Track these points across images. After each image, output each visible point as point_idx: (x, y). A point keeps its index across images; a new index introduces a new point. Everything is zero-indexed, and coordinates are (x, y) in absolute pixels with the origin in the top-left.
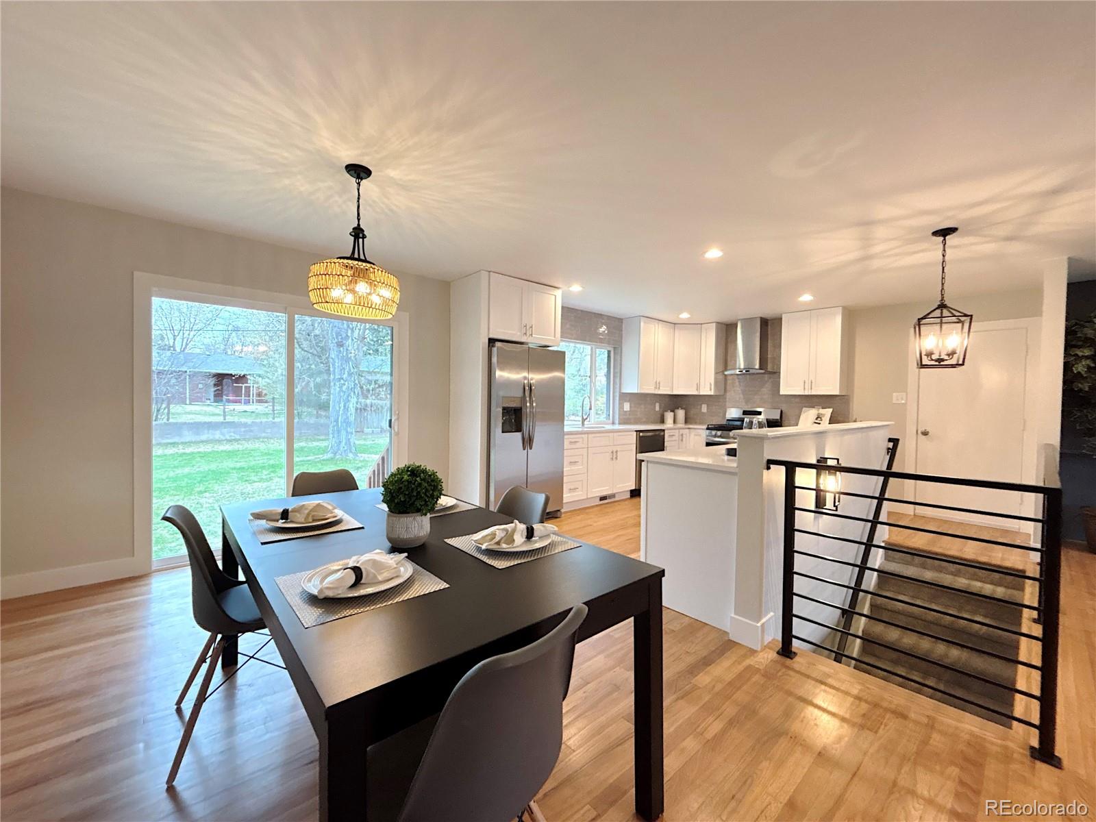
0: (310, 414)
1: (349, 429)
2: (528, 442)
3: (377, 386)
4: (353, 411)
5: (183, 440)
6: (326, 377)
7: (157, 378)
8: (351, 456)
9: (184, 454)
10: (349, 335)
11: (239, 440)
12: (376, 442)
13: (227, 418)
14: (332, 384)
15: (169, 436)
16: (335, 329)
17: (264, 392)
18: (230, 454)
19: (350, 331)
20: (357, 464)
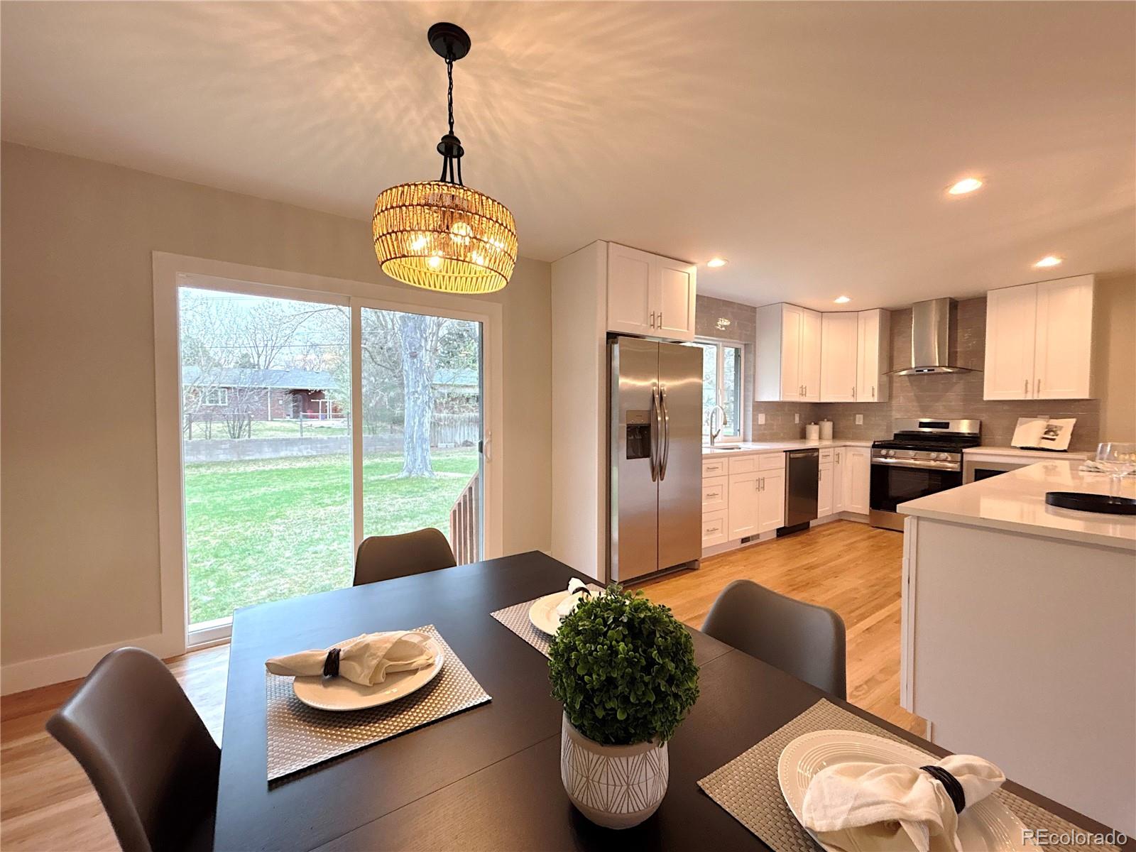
0: (384, 429)
1: (424, 446)
2: (658, 471)
3: (450, 399)
4: (428, 426)
5: (264, 457)
6: (400, 391)
7: (239, 395)
8: (427, 474)
9: (264, 471)
10: (423, 344)
11: (316, 456)
12: (450, 457)
13: (304, 434)
14: (406, 398)
15: (250, 453)
16: (408, 339)
17: (339, 407)
18: (307, 472)
19: (423, 341)
20: (434, 483)
